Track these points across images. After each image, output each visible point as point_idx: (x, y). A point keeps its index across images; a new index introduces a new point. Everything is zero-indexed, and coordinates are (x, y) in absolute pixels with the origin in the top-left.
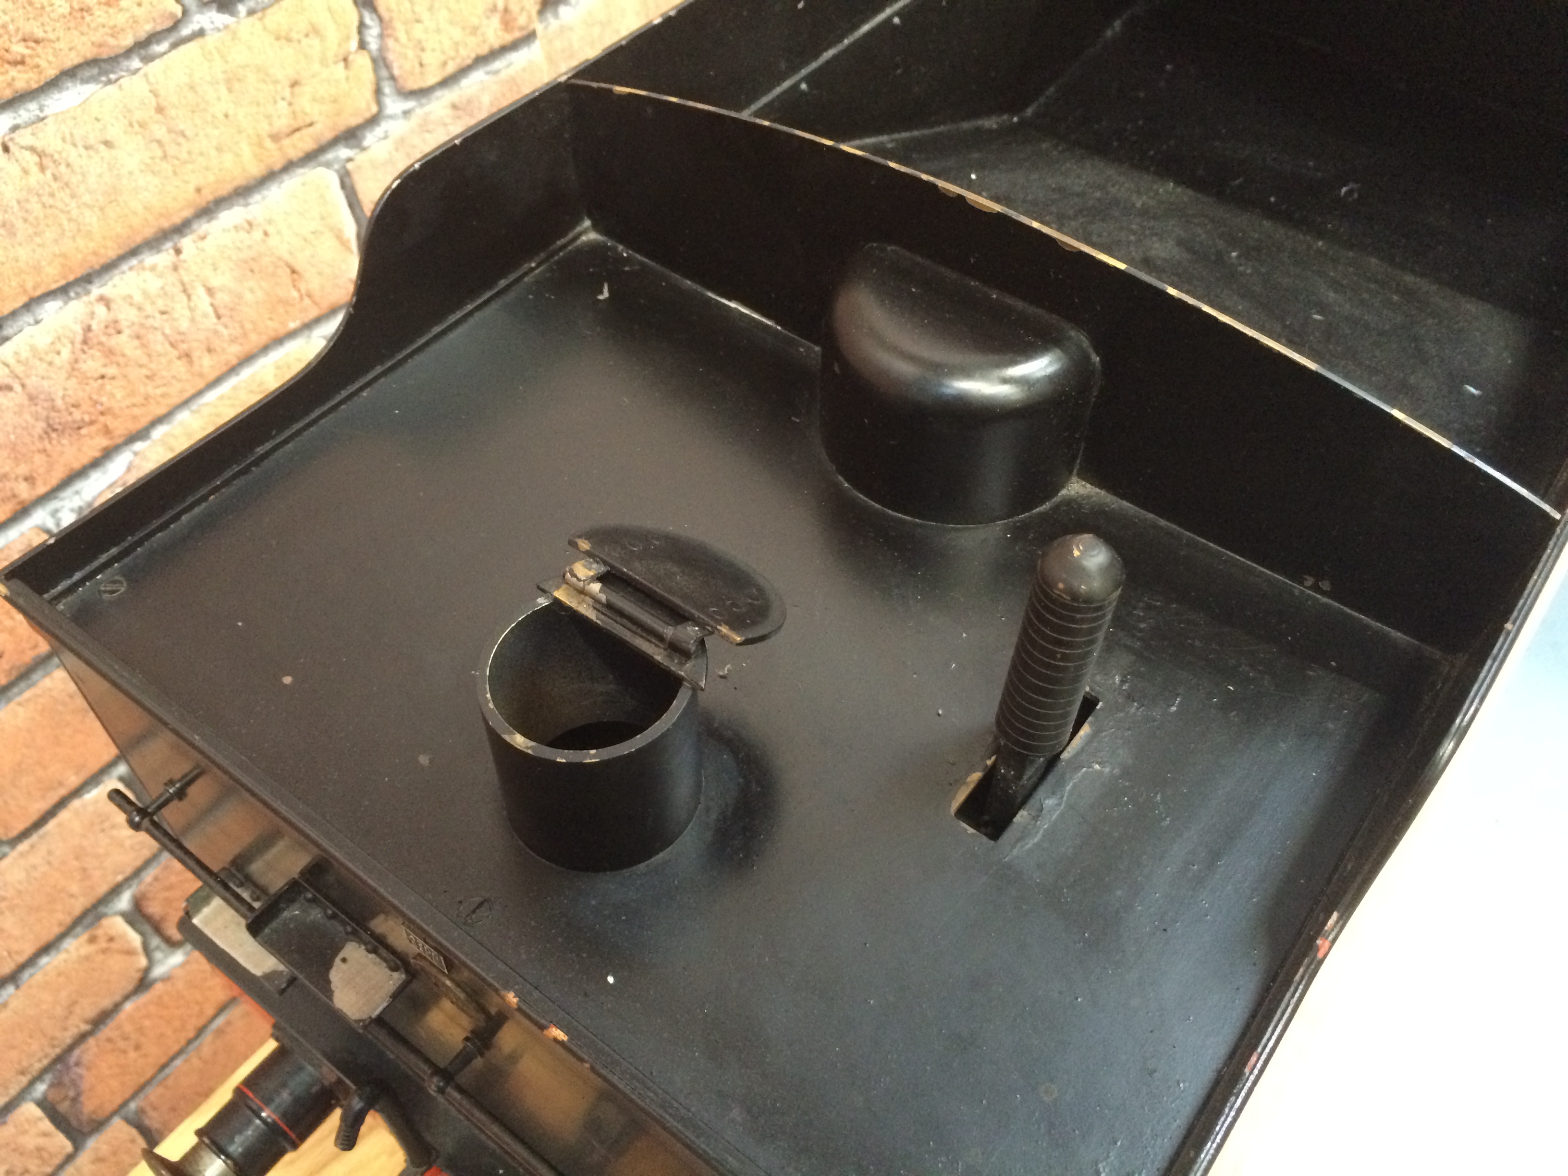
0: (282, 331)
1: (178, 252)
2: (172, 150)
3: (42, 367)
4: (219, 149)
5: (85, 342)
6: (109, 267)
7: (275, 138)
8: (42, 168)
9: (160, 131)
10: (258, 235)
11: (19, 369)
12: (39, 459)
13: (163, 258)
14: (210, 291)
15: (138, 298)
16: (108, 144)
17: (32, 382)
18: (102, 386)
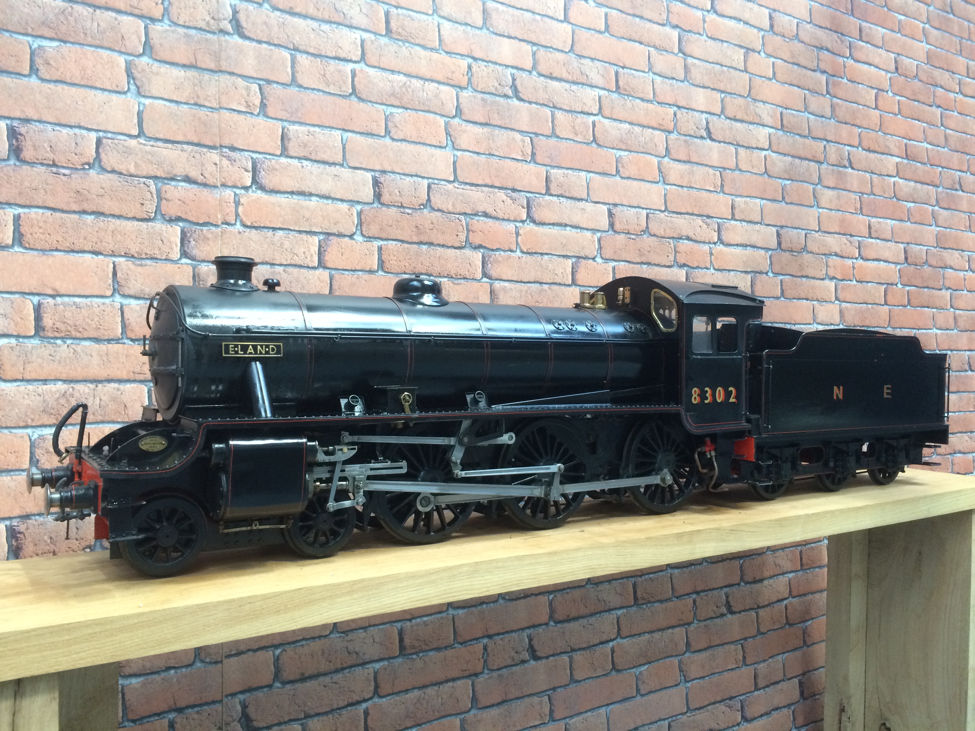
0: (116, 420)
1: (97, 386)
2: (106, 364)
3: (50, 395)
4: (118, 369)
5: (63, 395)
6: (78, 381)
7: (134, 373)
8: (74, 354)
9: (105, 359)
10: (119, 393)
11: (45, 393)
12: (37, 416)
13: (92, 386)
14: (100, 400)
15: (81, 392)
16: (91, 356)
17: (46, 397)
18: (61, 408)
